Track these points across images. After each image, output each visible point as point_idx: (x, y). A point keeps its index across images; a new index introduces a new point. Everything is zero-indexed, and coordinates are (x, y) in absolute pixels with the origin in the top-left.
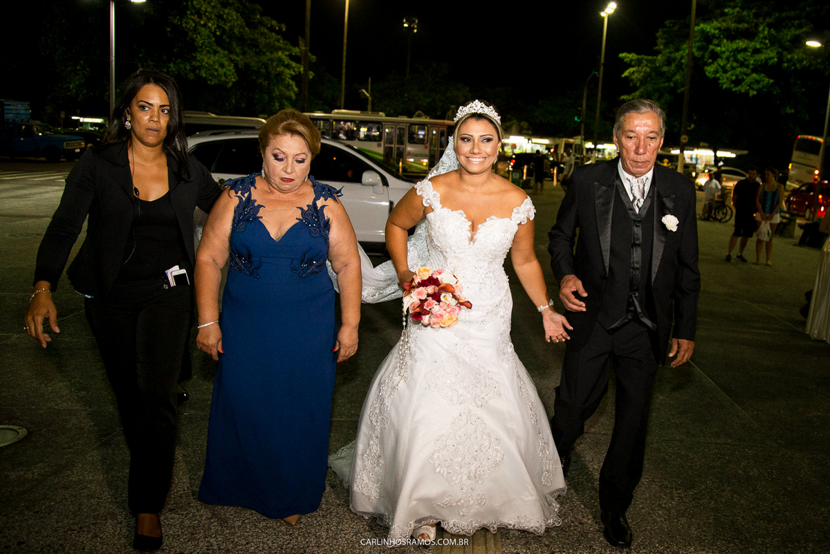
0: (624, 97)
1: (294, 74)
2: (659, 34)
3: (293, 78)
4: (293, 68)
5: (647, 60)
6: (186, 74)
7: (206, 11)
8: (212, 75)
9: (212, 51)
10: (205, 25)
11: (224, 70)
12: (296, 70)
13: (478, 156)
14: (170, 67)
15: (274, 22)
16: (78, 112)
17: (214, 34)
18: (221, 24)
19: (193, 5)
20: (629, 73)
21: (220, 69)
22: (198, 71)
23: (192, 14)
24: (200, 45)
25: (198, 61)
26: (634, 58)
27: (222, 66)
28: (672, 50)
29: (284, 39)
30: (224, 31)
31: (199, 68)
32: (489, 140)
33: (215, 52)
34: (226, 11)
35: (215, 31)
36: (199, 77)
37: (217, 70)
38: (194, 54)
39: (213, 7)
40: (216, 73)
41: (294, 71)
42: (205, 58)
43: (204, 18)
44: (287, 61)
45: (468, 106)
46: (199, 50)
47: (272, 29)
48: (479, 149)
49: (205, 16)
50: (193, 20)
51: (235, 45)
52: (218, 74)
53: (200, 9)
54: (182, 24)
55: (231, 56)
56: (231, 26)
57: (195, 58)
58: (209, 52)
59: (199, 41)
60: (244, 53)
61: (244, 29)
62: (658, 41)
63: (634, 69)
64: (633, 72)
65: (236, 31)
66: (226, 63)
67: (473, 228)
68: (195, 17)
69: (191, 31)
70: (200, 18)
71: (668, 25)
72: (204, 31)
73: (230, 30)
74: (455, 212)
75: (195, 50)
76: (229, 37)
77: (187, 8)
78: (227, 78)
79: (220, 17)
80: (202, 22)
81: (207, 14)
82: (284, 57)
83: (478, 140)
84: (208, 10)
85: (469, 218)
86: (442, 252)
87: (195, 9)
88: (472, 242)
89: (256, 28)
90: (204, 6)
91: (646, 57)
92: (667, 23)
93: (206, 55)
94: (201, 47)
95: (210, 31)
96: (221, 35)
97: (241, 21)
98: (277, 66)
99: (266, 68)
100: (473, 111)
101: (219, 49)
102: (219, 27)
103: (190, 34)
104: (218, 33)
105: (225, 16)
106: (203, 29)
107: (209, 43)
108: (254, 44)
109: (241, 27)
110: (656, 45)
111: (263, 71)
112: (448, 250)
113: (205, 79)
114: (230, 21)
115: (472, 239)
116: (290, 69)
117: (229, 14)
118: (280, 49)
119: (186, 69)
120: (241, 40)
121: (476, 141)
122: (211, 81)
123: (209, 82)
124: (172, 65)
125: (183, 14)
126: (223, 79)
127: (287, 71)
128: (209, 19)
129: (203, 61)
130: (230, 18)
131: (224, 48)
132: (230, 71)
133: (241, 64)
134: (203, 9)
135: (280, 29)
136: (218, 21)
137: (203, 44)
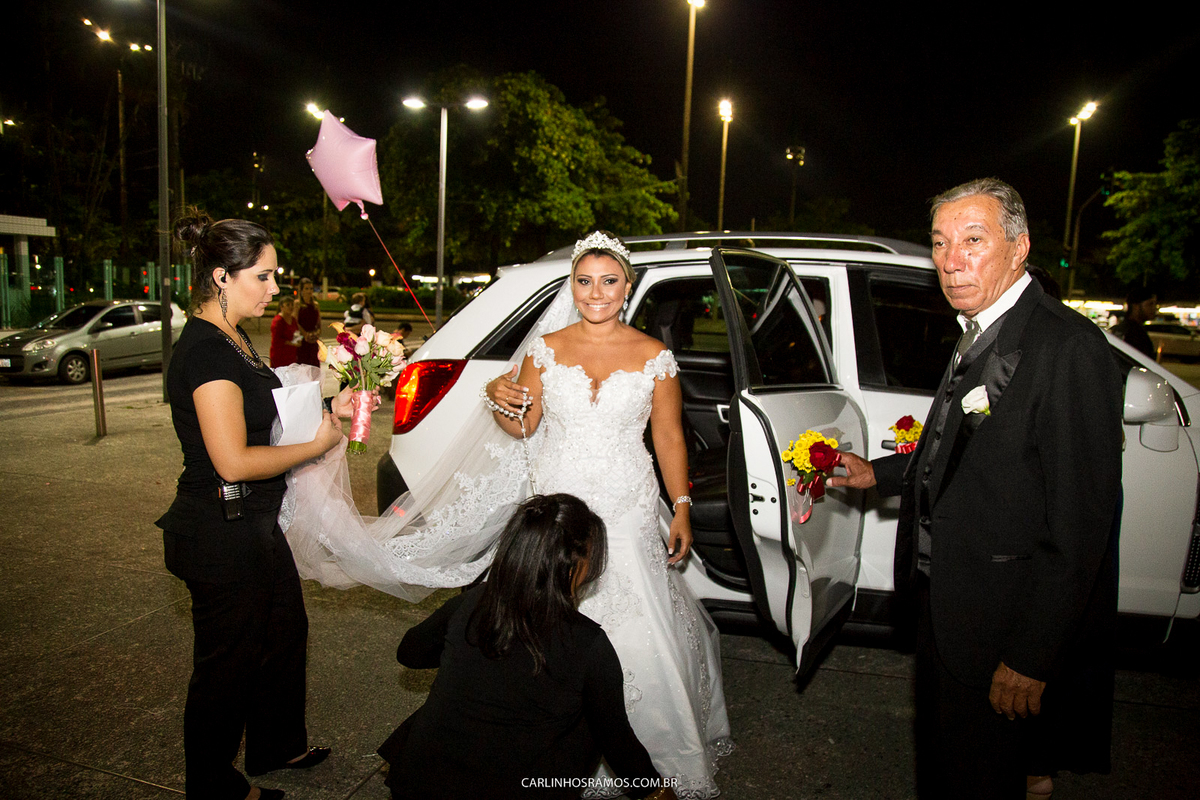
0: (1109, 234)
1: (659, 216)
2: (1170, 139)
3: (658, 222)
4: (660, 209)
5: (1148, 179)
6: (535, 217)
7: (559, 140)
8: (565, 218)
9: (565, 189)
10: (557, 158)
11: (580, 211)
12: (663, 211)
13: (599, 302)
14: (515, 210)
15: (638, 154)
16: (419, 270)
17: (569, 170)
18: (577, 155)
19: (544, 133)
20: (1116, 200)
21: (575, 210)
22: (548, 213)
23: (543, 143)
24: (552, 181)
25: (549, 201)
26: (1126, 178)
27: (577, 205)
28: (1193, 162)
29: (651, 173)
30: (579, 164)
31: (549, 209)
32: (612, 281)
33: (569, 190)
34: (583, 140)
35: (569, 164)
36: (550, 221)
37: (570, 212)
38: (544, 193)
39: (568, 135)
40: (569, 215)
41: (660, 213)
42: (556, 197)
43: (557, 148)
44: (653, 200)
45: (587, 240)
46: (551, 187)
47: (634, 162)
48: (600, 293)
49: (558, 145)
50: (544, 151)
51: (591, 180)
52: (572, 217)
53: (552, 137)
54: (530, 156)
55: (587, 194)
56: (588, 158)
57: (544, 198)
58: (561, 190)
59: (551, 176)
60: (602, 192)
61: (603, 161)
62: (1165, 152)
63: (1124, 194)
64: (1122, 200)
65: (594, 164)
66: (582, 203)
67: (596, 385)
68: (547, 148)
69: (542, 164)
70: (552, 146)
71: (1183, 127)
72: (558, 165)
73: (587, 162)
74: (571, 368)
75: (546, 188)
76: (586, 171)
77: (536, 137)
78: (582, 221)
79: (575, 147)
80: (555, 154)
81: (561, 143)
82: (648, 195)
83: (599, 282)
84: (562, 137)
85: (589, 374)
86: (559, 420)
87: (546, 137)
88: (594, 403)
89: (616, 161)
90: (557, 133)
91: (1146, 175)
92: (1183, 124)
93: (558, 194)
94: (552, 184)
95: (564, 165)
96: (577, 168)
97: (600, 152)
98: (642, 206)
99: (629, 209)
100: (593, 246)
101: (573, 186)
102: (574, 159)
103: (540, 168)
104: (573, 167)
105: (581, 146)
106: (556, 162)
107: (562, 178)
108: (615, 182)
109: (600, 158)
110: (1163, 156)
111: (625, 212)
112: (565, 416)
113: (556, 223)
114: (587, 152)
115: (594, 399)
116: (655, 211)
117: (586, 143)
118: (644, 184)
119: (534, 211)
120: (600, 175)
121: (596, 283)
122: (564, 225)
123: (561, 227)
124: (518, 207)
125: (532, 143)
126: (578, 221)
127: (652, 214)
128: (563, 149)
129: (554, 200)
130: (587, 148)
131: (578, 185)
132: (586, 212)
133: (598, 206)
134: (556, 137)
135: (645, 162)
136: (573, 152)
137: (555, 180)
